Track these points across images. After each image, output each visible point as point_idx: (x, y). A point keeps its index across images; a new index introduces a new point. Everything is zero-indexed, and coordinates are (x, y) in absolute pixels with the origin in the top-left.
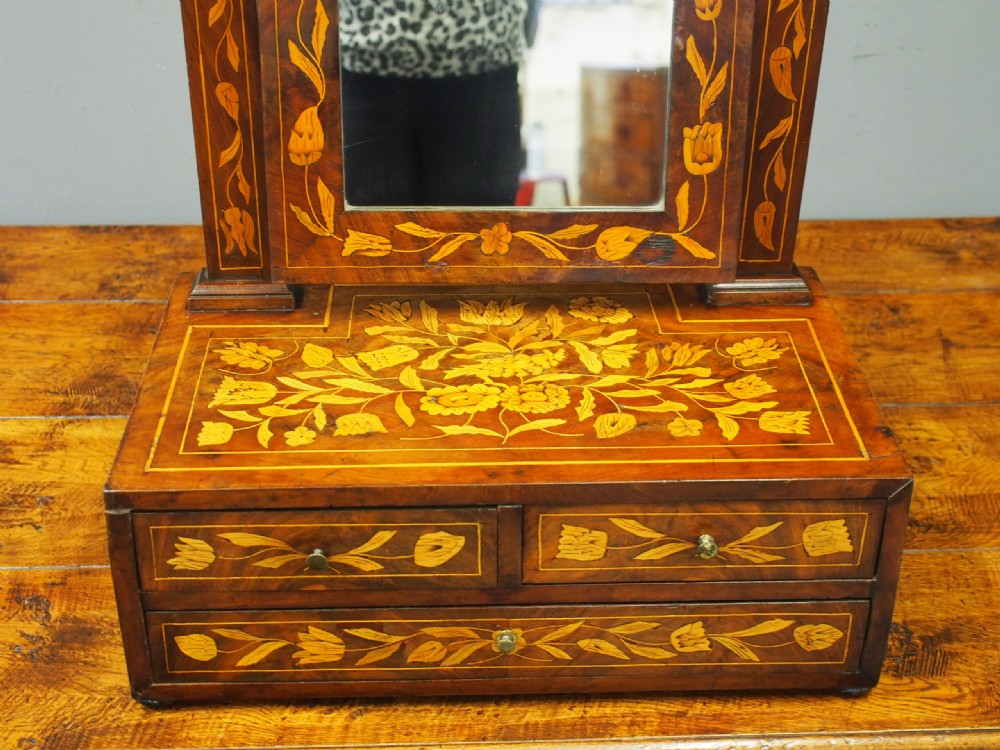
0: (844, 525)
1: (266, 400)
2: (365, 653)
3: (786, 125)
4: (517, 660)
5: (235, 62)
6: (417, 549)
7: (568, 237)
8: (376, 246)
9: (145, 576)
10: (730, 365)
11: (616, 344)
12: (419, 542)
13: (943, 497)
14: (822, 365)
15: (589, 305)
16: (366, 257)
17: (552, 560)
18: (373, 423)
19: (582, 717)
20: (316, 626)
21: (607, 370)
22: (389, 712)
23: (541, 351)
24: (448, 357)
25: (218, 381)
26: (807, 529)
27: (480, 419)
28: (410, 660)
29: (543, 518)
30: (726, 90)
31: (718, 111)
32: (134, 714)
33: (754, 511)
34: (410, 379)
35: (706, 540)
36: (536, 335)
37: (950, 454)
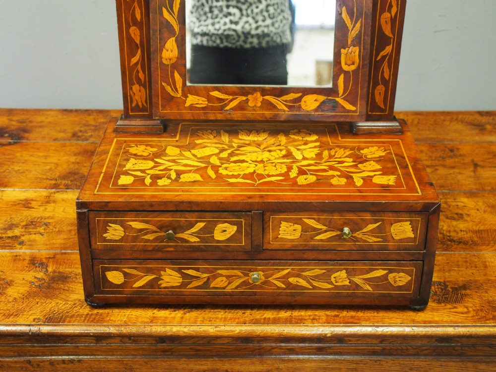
0: (410, 224)
1: (149, 168)
2: (191, 282)
3: (388, 49)
4: (260, 287)
5: (138, 17)
6: (215, 232)
7: (288, 99)
8: (201, 102)
9: (93, 243)
10: (362, 157)
11: (310, 148)
12: (216, 228)
13: (468, 230)
14: (404, 158)
15: (299, 133)
16: (196, 107)
17: (276, 238)
18: (198, 177)
19: (290, 316)
20: (169, 268)
21: (304, 158)
22: (202, 312)
23: (275, 151)
24: (232, 152)
25: (128, 160)
26: (393, 226)
27: (245, 177)
28: (211, 286)
29: (272, 218)
30: (360, 31)
31: (357, 41)
32: (86, 310)
33: (368, 217)
34: (215, 161)
35: (346, 230)
36: (273, 144)
37: (473, 212)
